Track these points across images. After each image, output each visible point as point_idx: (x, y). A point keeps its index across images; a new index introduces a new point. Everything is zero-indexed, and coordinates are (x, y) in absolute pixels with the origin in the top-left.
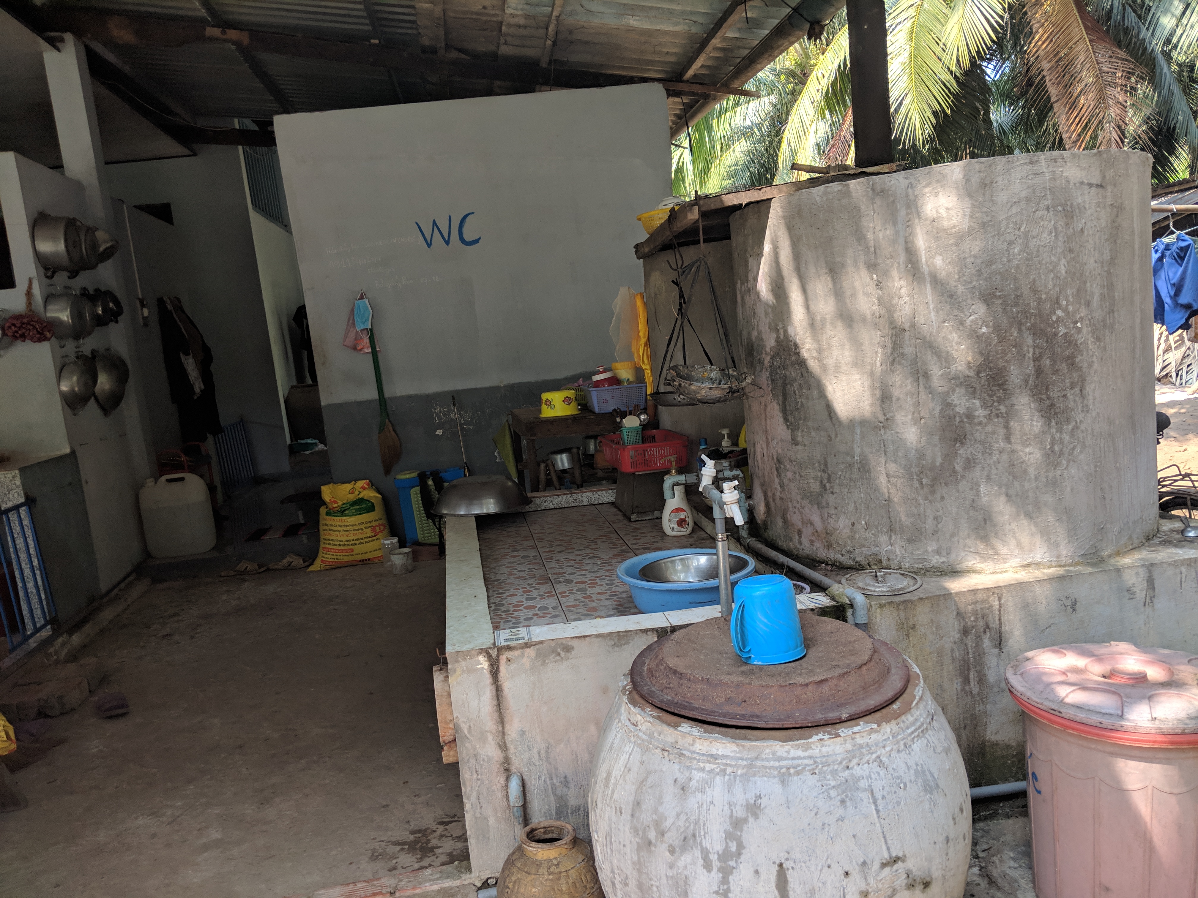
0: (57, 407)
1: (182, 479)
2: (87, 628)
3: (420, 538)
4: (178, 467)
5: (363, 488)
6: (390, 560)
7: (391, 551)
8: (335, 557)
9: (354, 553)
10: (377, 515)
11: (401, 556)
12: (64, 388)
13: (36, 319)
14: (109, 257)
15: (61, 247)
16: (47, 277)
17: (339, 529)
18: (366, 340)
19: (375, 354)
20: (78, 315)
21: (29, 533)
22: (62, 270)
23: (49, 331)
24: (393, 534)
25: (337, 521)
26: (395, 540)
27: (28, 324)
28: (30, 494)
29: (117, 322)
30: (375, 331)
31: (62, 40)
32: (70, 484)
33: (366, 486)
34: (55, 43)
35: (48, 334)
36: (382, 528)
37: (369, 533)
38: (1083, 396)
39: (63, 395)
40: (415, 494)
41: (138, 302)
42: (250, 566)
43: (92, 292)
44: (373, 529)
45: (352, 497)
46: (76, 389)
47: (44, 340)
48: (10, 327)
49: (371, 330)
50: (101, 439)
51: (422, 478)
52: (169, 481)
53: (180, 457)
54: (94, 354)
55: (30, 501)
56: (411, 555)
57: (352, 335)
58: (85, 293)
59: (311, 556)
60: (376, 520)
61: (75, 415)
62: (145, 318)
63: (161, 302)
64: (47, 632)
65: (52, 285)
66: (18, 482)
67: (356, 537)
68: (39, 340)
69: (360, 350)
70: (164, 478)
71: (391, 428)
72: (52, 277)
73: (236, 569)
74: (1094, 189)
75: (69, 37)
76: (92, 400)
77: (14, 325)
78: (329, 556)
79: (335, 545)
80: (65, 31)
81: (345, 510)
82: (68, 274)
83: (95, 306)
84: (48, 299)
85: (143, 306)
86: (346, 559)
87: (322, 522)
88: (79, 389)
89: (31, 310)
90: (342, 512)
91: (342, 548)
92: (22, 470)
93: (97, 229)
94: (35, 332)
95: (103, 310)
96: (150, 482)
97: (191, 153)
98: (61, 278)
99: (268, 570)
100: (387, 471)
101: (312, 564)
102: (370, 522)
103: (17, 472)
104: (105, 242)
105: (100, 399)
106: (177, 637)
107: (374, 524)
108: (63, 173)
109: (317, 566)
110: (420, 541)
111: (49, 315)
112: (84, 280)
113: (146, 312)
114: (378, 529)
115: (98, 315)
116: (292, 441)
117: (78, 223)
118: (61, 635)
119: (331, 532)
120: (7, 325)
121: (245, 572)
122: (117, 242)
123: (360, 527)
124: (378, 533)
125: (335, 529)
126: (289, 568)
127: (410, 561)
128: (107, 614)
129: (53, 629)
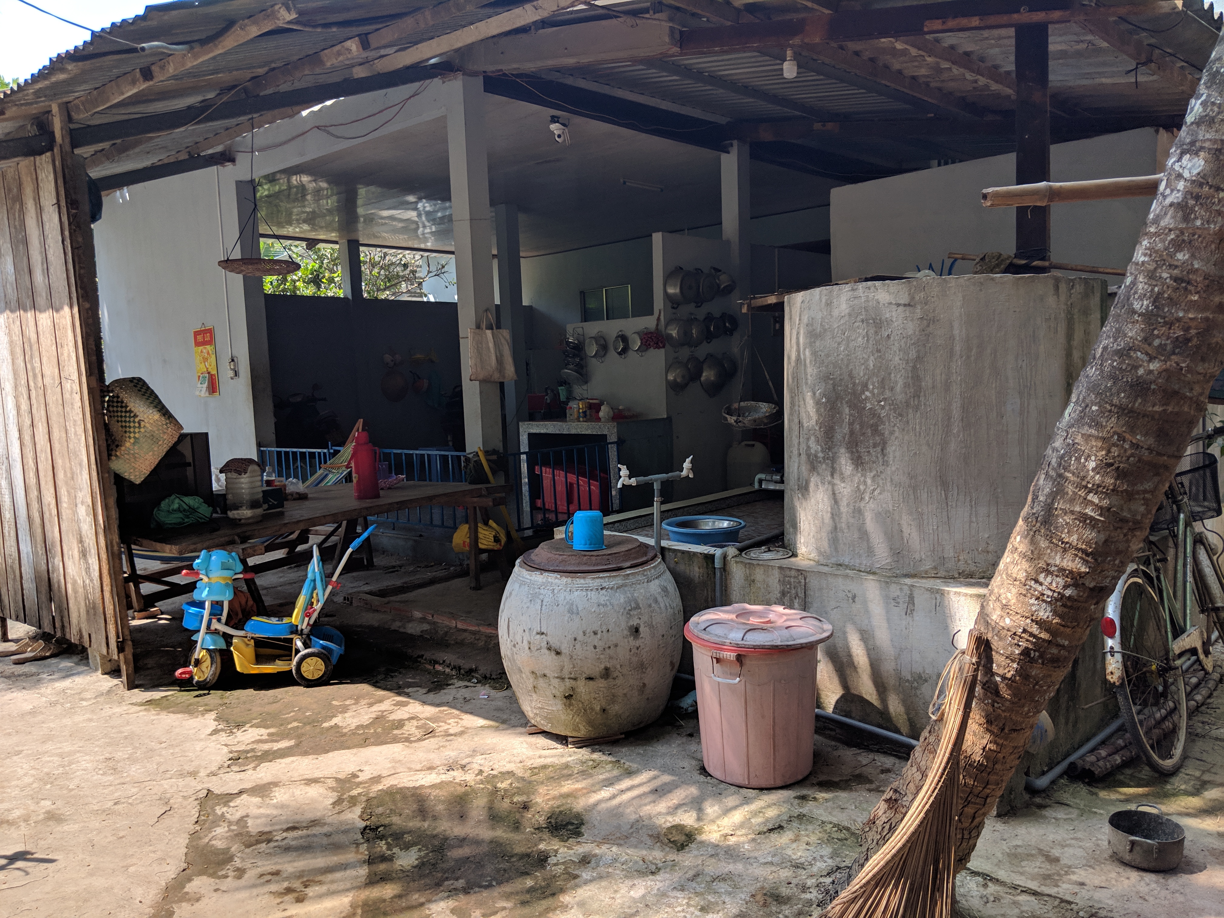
0: (663, 389)
1: (754, 446)
12: (671, 377)
13: (660, 334)
14: (730, 292)
15: (678, 289)
16: (673, 308)
23: (665, 342)
27: (656, 337)
28: (622, 438)
29: (731, 335)
31: (731, 145)
32: (660, 436)
34: (726, 149)
35: (664, 344)
38: (884, 455)
39: (667, 382)
43: (716, 316)
46: (677, 379)
47: (663, 348)
52: (747, 445)
54: (707, 356)
55: (621, 442)
65: (675, 313)
66: (614, 430)
68: (659, 348)
72: (677, 308)
74: (901, 309)
75: (735, 143)
80: (733, 139)
84: (667, 321)
88: (684, 378)
89: (658, 329)
92: (619, 423)
95: (714, 329)
103: (616, 424)
104: (725, 282)
105: (705, 385)
111: (667, 332)
115: (709, 331)
122: (733, 282)
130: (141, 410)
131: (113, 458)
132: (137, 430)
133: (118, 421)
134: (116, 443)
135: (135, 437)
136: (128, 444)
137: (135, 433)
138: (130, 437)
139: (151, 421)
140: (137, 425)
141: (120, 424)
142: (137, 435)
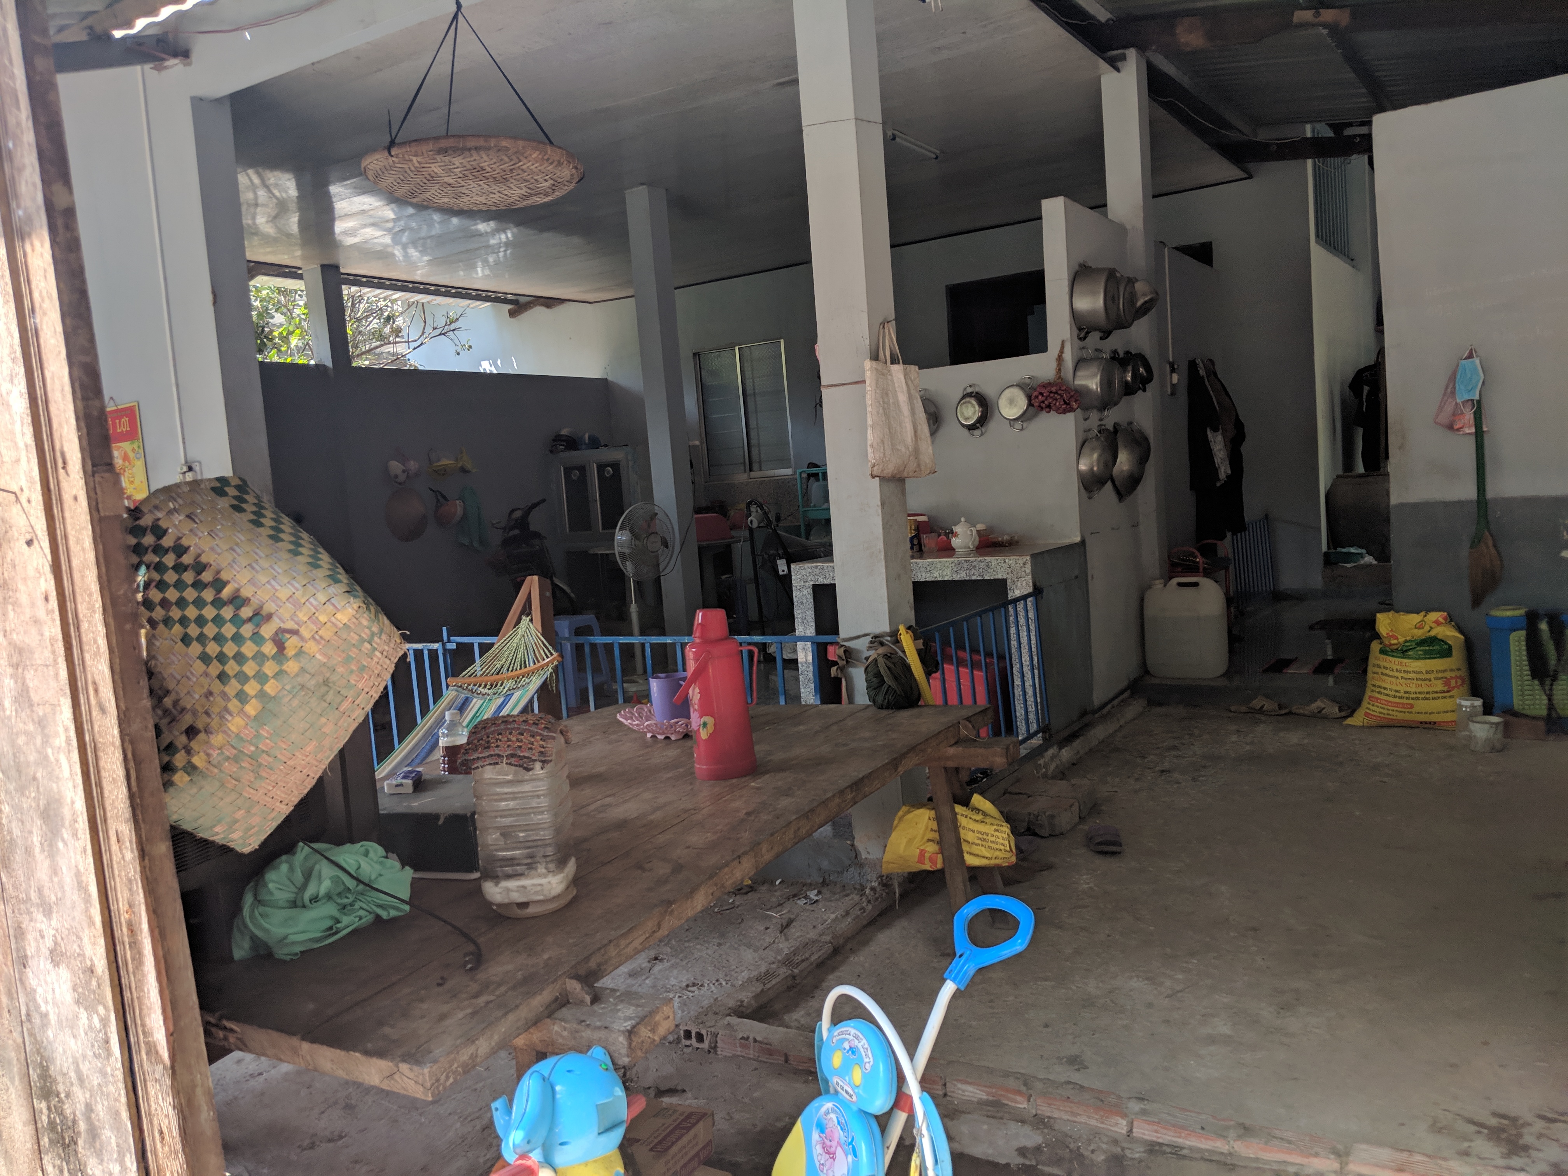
0: (1073, 489)
1: (1196, 584)
2: (1077, 743)
3: (1517, 703)
4: (1192, 569)
5: (1438, 623)
6: (1466, 728)
7: (1471, 717)
8: (1385, 712)
9: (1413, 710)
10: (1455, 663)
11: (1487, 726)
12: (1083, 467)
13: (1064, 388)
14: (1145, 314)
15: (1099, 302)
16: (1080, 339)
17: (1396, 674)
18: (1469, 415)
19: (1479, 436)
20: (1107, 383)
21: (1032, 627)
22: (1096, 330)
23: (1076, 401)
24: (1475, 692)
25: (1393, 663)
26: (1478, 702)
27: (1056, 393)
28: (1038, 584)
29: (1144, 390)
30: (1484, 403)
31: (1123, 58)
32: (1076, 577)
33: (1441, 620)
34: (1114, 63)
35: (1075, 405)
36: (1459, 682)
37: (1439, 686)
39: (1079, 473)
40: (1517, 642)
41: (1168, 366)
42: (1268, 705)
43: (1121, 355)
44: (1447, 682)
45: (1419, 634)
46: (1095, 469)
47: (1070, 412)
48: (1037, 397)
49: (1479, 402)
50: (1113, 529)
51: (1532, 618)
52: (1180, 585)
53: (1196, 557)
54: (1116, 429)
55: (1037, 591)
56: (1501, 727)
57: (1449, 408)
58: (1115, 356)
59: (1351, 705)
60: (1452, 670)
61: (1090, 498)
62: (1173, 386)
63: (1192, 365)
64: (1037, 741)
65: (1084, 348)
66: (1028, 568)
67: (1420, 689)
68: (1064, 412)
69: (1458, 430)
70: (1176, 580)
71: (1490, 543)
72: (1085, 338)
73: (1251, 705)
75: (1132, 54)
76: (1109, 485)
77: (1041, 394)
78: (1378, 710)
79: (1387, 695)
80: (1126, 47)
81: (1406, 651)
82: (1101, 334)
83: (1125, 371)
84: (1079, 363)
85: (1173, 370)
86: (1400, 716)
87: (1372, 661)
88: (1098, 468)
89: (1060, 377)
90: (1403, 652)
91: (1397, 700)
92: (1034, 556)
93: (1137, 280)
94: (1062, 403)
95: (1132, 378)
96: (1159, 584)
97: (1246, 176)
98: (1094, 338)
99: (1290, 713)
100: (1477, 601)
101: (1351, 715)
102: (1445, 671)
103: (1028, 558)
104: (1145, 295)
105: (1117, 483)
106: (1176, 775)
107: (1448, 675)
108: (1105, 215)
109: (1358, 719)
110: (1516, 707)
111: (1077, 382)
112: (1117, 342)
113: (1175, 378)
114: (1453, 683)
115: (1127, 382)
116: (1329, 548)
117: (1118, 275)
118: (1052, 746)
119: (1384, 677)
120: (1035, 394)
121: (1261, 711)
122: (1157, 294)
123: (1428, 676)
124: (1453, 688)
125: (1391, 673)
126: (1319, 716)
127: (1499, 736)
128: (1099, 733)
129: (1044, 739)
130: (283, 593)
131: (180, 778)
132: (269, 668)
133: (186, 640)
134: (187, 720)
135: (262, 695)
136: (235, 724)
137: (261, 678)
138: (242, 697)
139: (326, 633)
140: (269, 649)
141: (195, 649)
142: (270, 688)
